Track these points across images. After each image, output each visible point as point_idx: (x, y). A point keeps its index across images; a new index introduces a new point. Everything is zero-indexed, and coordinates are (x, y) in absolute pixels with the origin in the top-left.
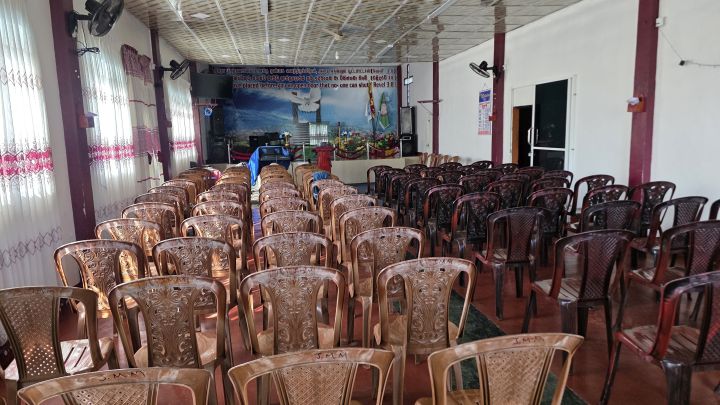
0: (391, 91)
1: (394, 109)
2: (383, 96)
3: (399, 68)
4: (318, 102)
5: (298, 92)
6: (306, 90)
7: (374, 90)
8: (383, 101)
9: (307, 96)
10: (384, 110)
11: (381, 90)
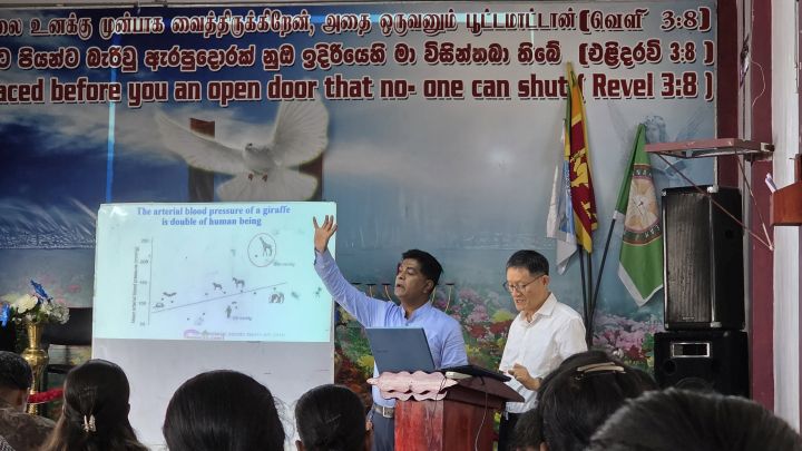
5: (222, 119)
6: (259, 113)
8: (638, 164)
10: (642, 211)
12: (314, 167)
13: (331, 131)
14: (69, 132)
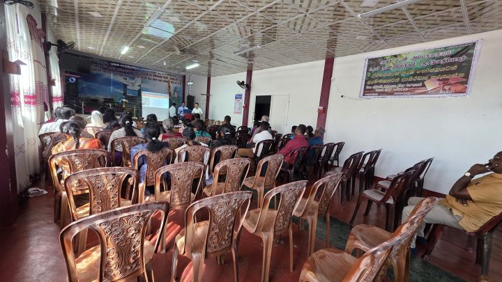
0: (180, 86)
1: (181, 96)
2: (176, 88)
3: (184, 76)
4: (140, 86)
5: (128, 78)
6: (133, 79)
7: (171, 85)
8: (175, 90)
9: (133, 81)
10: (176, 95)
11: (175, 85)
13: (142, 82)
14: (105, 76)
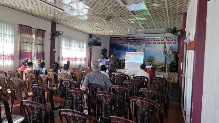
0: (175, 46)
5: (137, 45)
6: (140, 45)
12: (144, 49)
13: (145, 46)
14: (126, 46)
